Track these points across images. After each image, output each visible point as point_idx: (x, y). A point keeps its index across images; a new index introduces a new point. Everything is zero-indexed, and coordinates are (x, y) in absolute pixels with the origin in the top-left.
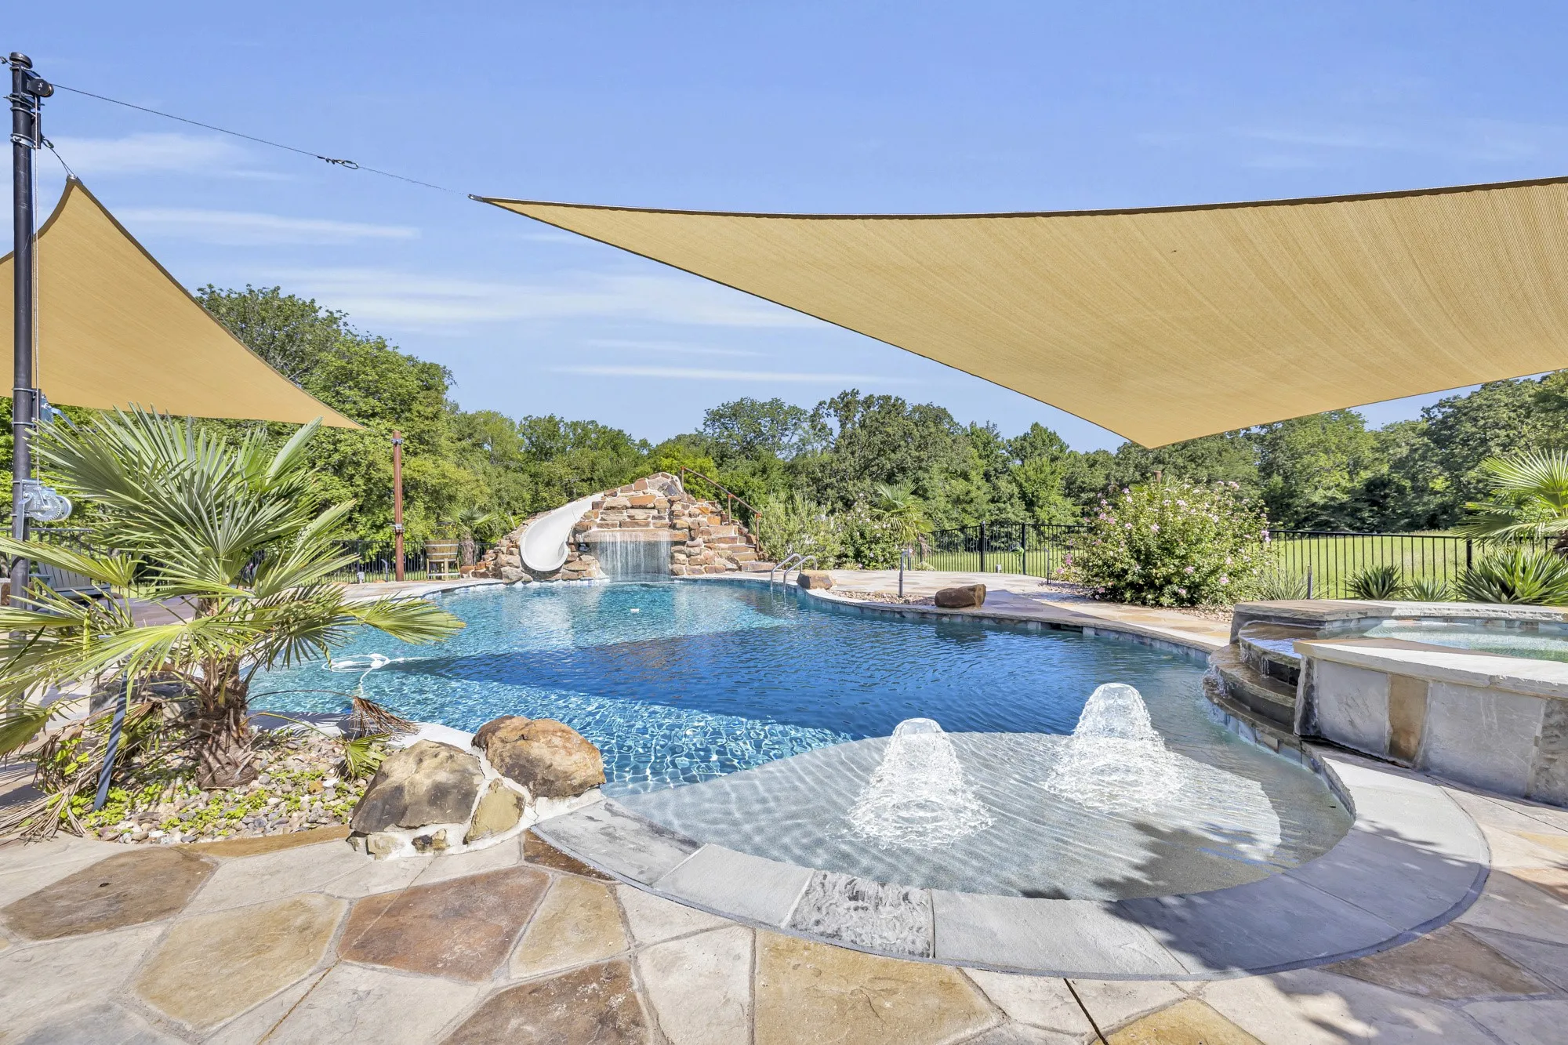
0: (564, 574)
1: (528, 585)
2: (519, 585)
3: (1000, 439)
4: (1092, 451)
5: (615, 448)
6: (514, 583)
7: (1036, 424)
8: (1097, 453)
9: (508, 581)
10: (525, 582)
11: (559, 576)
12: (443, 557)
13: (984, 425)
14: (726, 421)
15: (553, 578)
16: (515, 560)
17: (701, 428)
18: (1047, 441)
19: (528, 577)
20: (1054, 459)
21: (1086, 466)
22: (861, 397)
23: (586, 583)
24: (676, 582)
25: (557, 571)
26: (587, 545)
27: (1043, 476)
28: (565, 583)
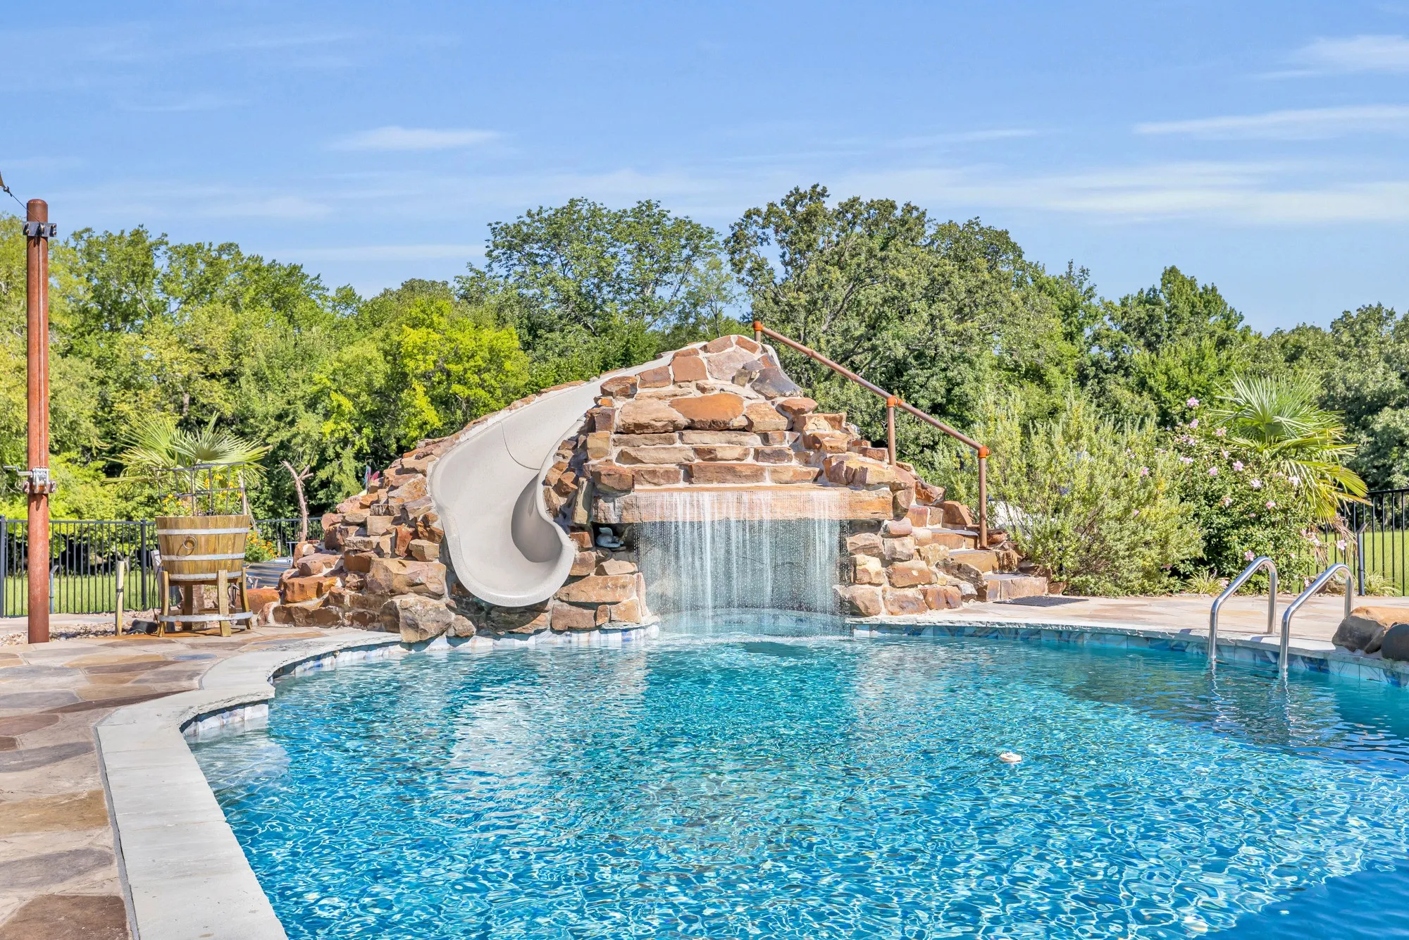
0: (557, 615)
1: (463, 647)
2: (440, 648)
3: (1095, 301)
4: (1287, 327)
5: (279, 305)
6: (427, 643)
7: (1173, 271)
8: (1299, 330)
9: (412, 636)
10: (457, 639)
11: (543, 619)
12: (214, 567)
13: (1062, 271)
14: (535, 248)
15: (529, 628)
16: (431, 573)
17: (482, 263)
18: (1200, 307)
19: (466, 624)
20: (1222, 343)
21: (1281, 358)
22: (831, 205)
23: (615, 639)
24: (858, 633)
25: (536, 609)
26: (616, 530)
27: (1202, 379)
28: (559, 640)
